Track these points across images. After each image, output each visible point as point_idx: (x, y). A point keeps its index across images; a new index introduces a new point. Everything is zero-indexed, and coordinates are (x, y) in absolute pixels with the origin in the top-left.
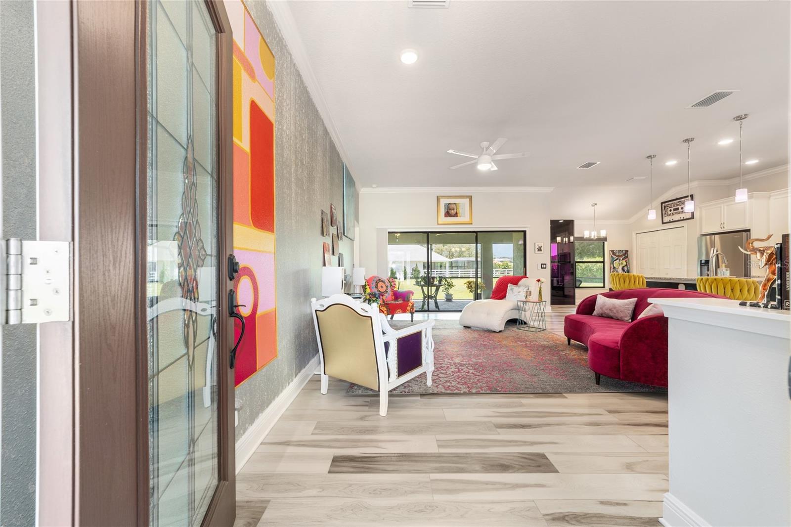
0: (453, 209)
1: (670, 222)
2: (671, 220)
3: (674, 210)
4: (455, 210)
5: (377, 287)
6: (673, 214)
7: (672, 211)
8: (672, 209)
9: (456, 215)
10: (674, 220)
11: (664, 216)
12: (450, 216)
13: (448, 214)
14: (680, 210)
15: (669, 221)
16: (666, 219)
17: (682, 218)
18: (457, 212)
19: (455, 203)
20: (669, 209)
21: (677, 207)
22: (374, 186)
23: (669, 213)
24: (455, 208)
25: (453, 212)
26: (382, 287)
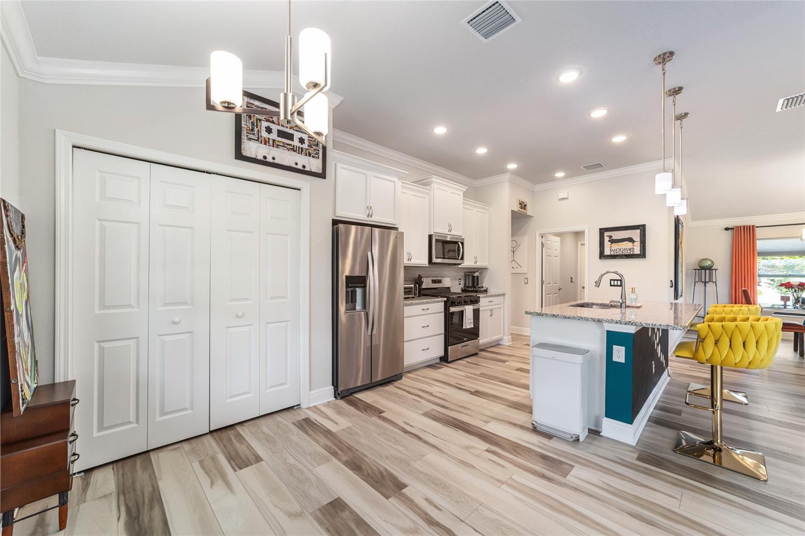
1: (264, 162)
2: (270, 159)
3: (281, 134)
6: (275, 144)
7: (274, 136)
8: (275, 128)
10: (276, 161)
11: (244, 138)
14: (296, 143)
15: (260, 157)
16: (252, 148)
17: (300, 167)
20: (265, 124)
21: (291, 131)
23: (264, 134)
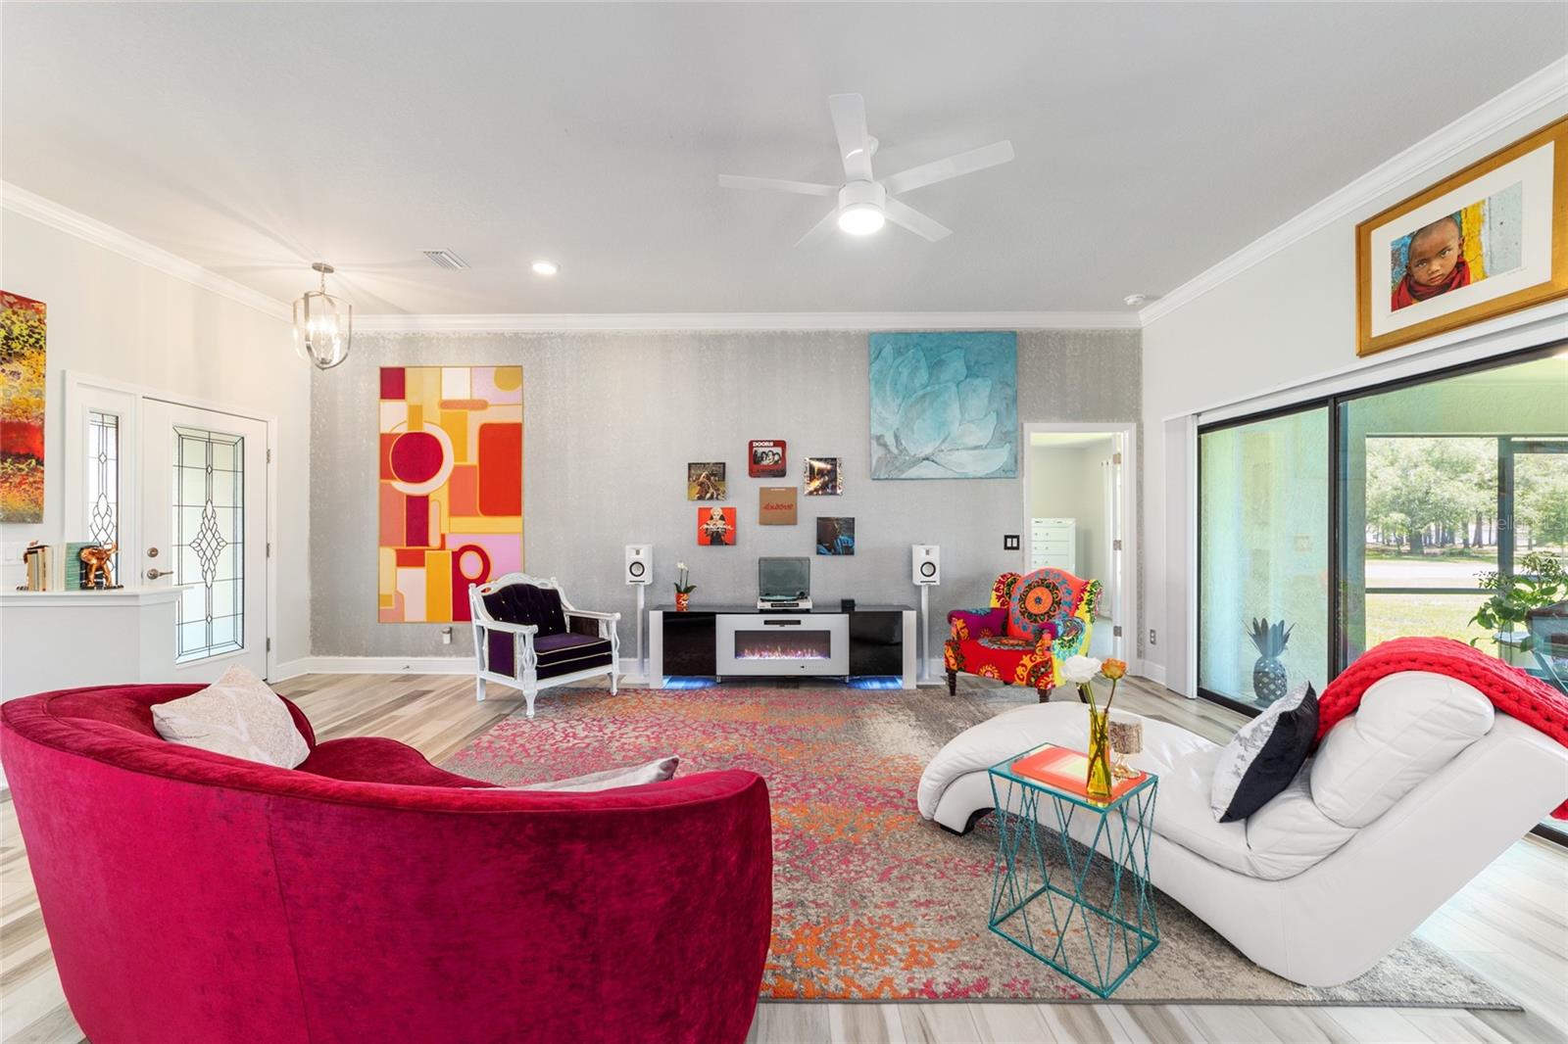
0: (1442, 252)
4: (1452, 257)
5: (1023, 599)
9: (1459, 276)
12: (1421, 298)
13: (1409, 291)
18: (1467, 258)
19: (1450, 218)
22: (1130, 300)
24: (1454, 244)
25: (1439, 267)
26: (1038, 601)
